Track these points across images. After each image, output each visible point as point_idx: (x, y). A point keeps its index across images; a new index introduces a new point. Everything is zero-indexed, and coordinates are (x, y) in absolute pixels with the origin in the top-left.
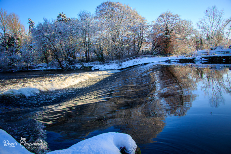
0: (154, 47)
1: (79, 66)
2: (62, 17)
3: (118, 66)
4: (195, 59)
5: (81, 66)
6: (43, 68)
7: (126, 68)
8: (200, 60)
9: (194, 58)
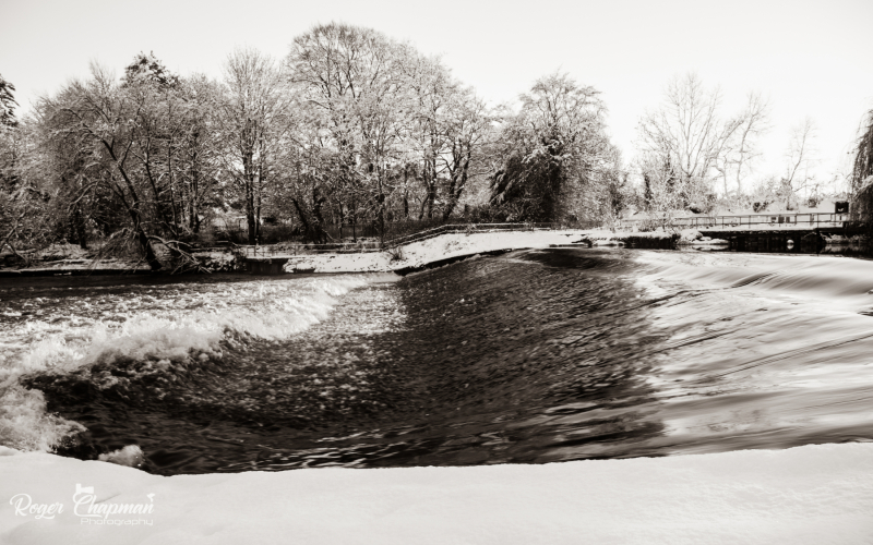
0: (502, 196)
1: (220, 257)
2: (151, 68)
3: (389, 259)
4: (679, 237)
5: (230, 257)
6: (68, 263)
7: (422, 268)
8: (697, 242)
9: (676, 237)
